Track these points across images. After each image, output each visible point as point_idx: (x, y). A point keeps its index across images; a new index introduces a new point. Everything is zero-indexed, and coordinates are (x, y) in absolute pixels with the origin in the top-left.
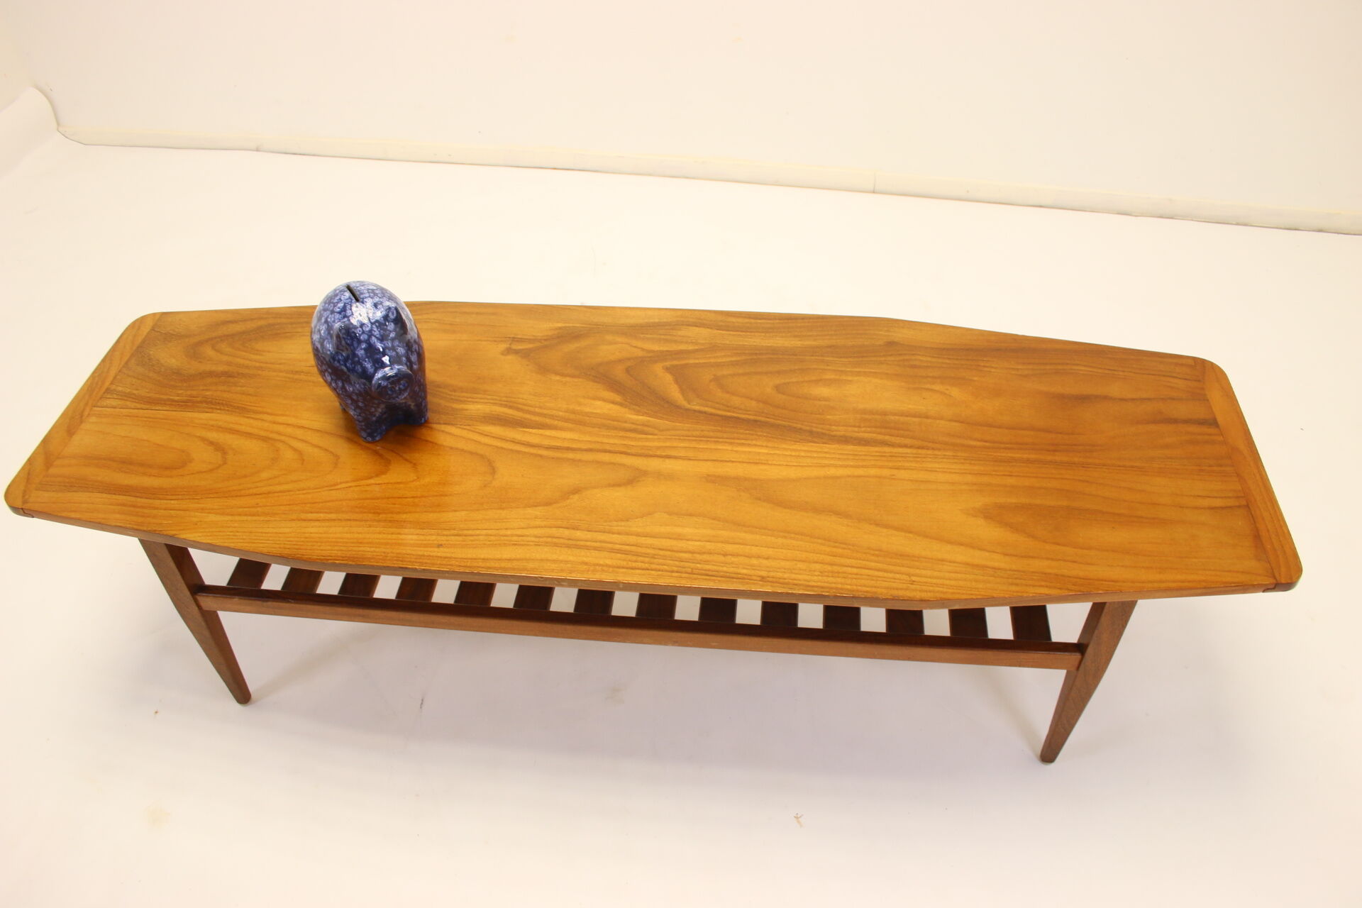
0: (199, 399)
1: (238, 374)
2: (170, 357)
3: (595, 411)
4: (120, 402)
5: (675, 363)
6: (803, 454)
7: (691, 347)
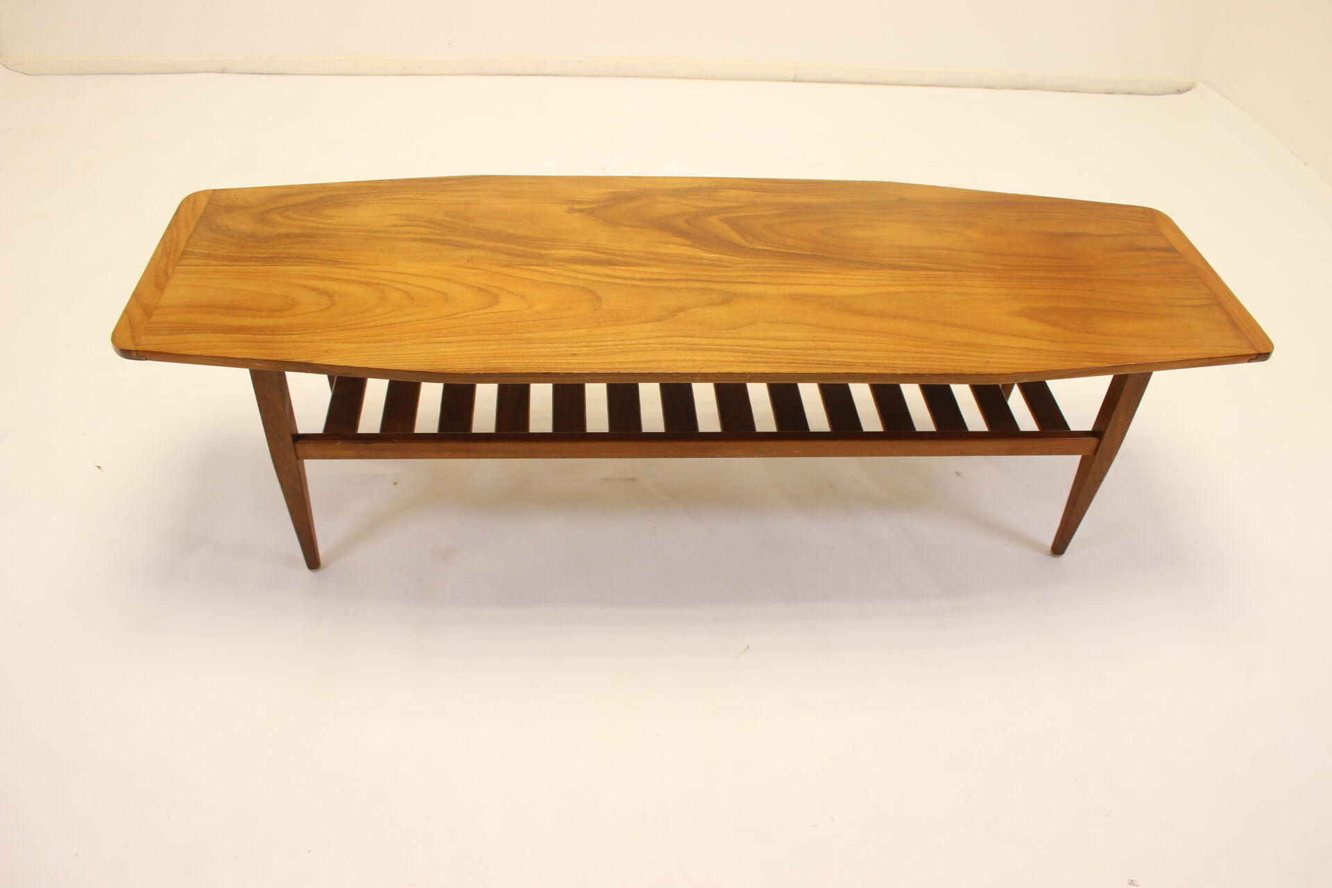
0: (284, 255)
1: (316, 235)
2: (242, 224)
3: (671, 252)
4: (203, 261)
5: (726, 215)
6: (862, 277)
7: (735, 205)
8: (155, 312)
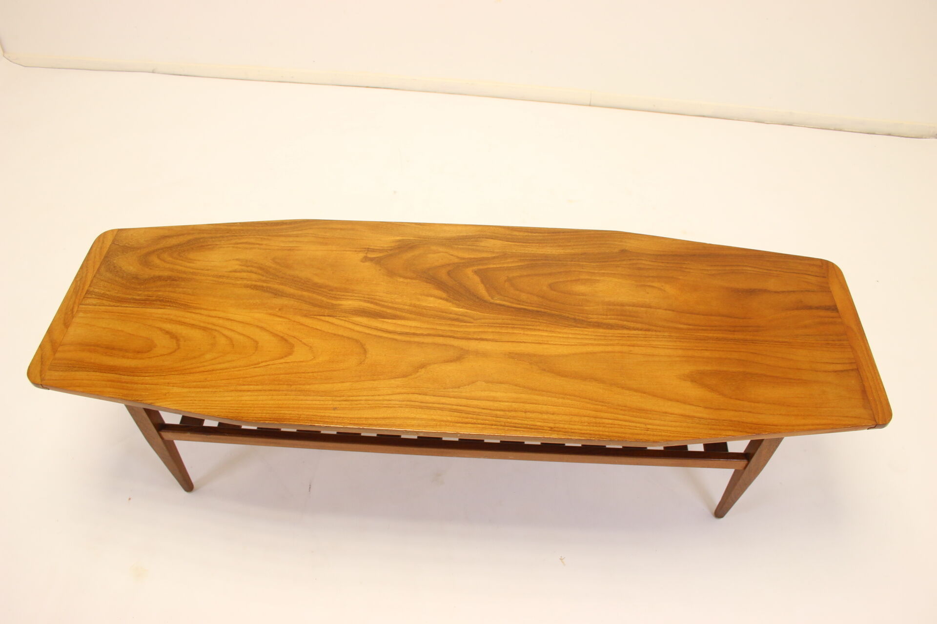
0: (154, 298)
1: (179, 278)
2: (129, 265)
3: (429, 305)
4: (99, 301)
5: (481, 267)
6: (570, 336)
8: (59, 349)
